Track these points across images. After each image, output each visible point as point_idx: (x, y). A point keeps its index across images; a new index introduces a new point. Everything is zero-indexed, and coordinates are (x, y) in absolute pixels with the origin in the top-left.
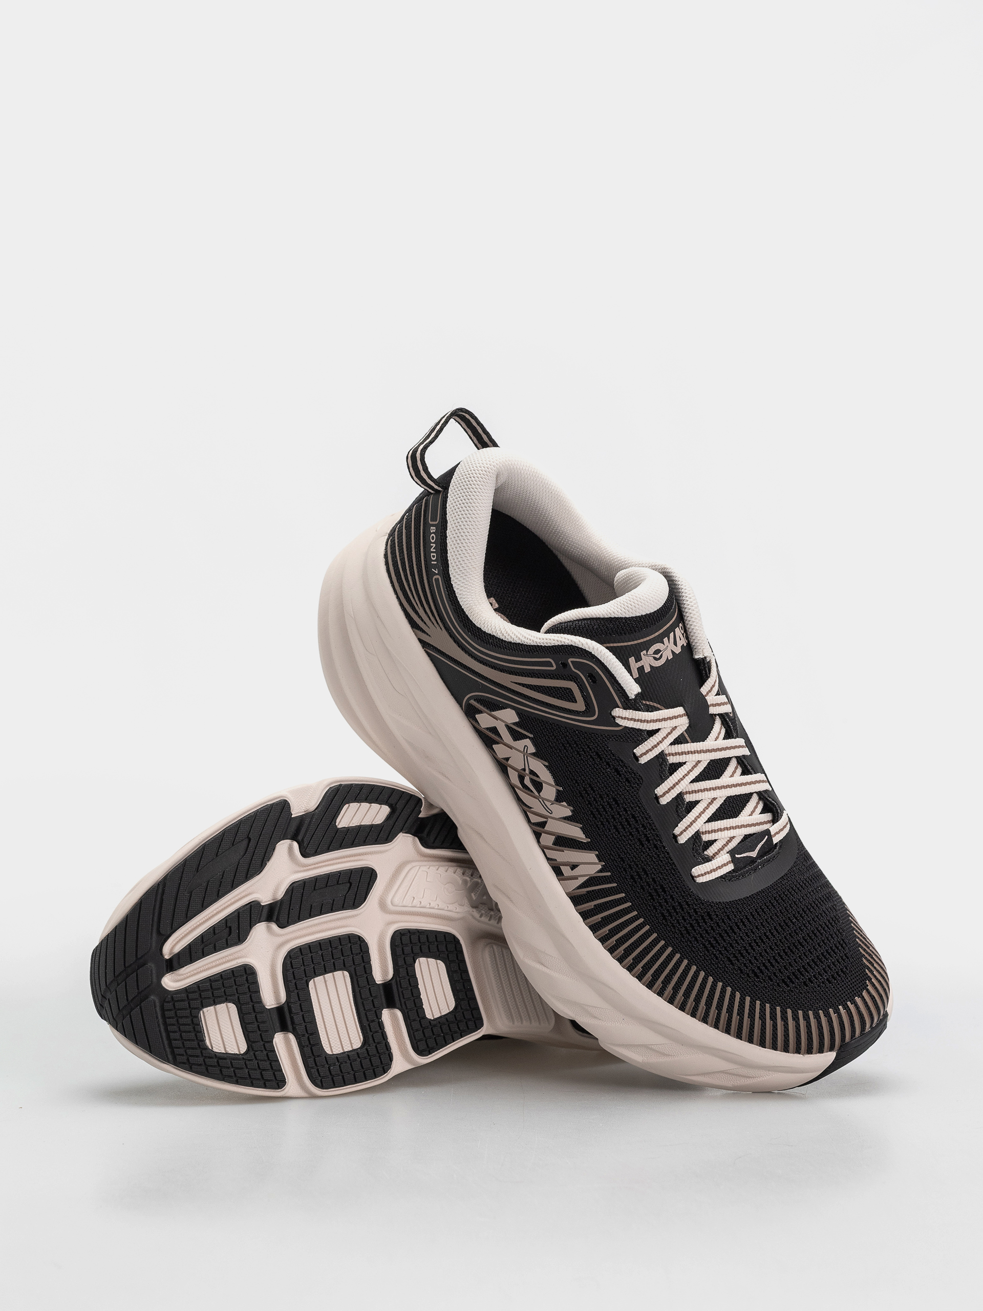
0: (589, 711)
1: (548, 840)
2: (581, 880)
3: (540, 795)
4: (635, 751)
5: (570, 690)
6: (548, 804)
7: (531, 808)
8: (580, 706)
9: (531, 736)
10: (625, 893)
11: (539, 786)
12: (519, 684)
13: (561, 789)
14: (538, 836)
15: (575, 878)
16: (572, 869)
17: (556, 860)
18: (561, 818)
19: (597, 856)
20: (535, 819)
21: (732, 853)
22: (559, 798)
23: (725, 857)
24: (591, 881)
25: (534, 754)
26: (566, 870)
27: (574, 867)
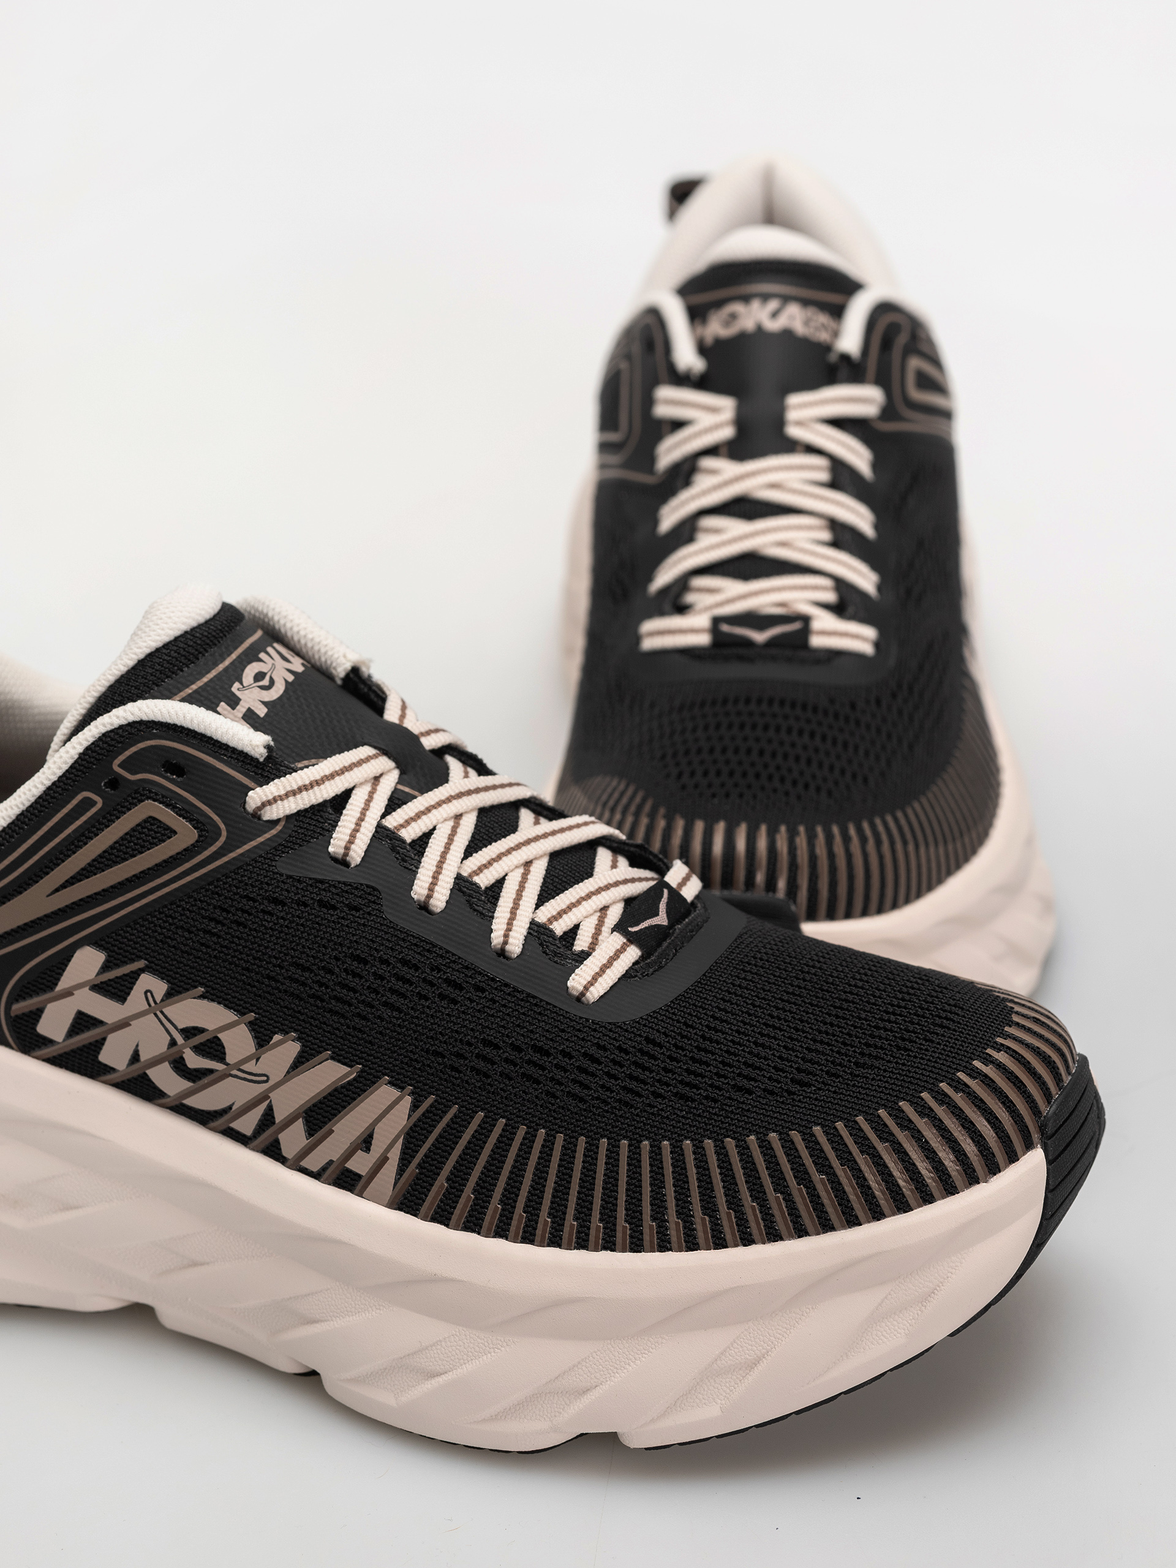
0: (206, 833)
1: (293, 1139)
2: (395, 1155)
3: (227, 1064)
4: (331, 849)
5: (151, 820)
6: (250, 1067)
7: (230, 1108)
8: (186, 834)
9: (141, 964)
10: (482, 1110)
11: (213, 1048)
12: (64, 886)
13: (252, 1016)
14: (273, 1151)
15: (383, 1160)
16: (368, 1149)
17: (331, 1162)
18: (288, 1072)
19: (390, 1083)
20: (247, 1124)
21: (620, 927)
22: (262, 1041)
23: (611, 941)
24: (413, 1137)
25: (169, 995)
26: (360, 1164)
27: (366, 1142)
